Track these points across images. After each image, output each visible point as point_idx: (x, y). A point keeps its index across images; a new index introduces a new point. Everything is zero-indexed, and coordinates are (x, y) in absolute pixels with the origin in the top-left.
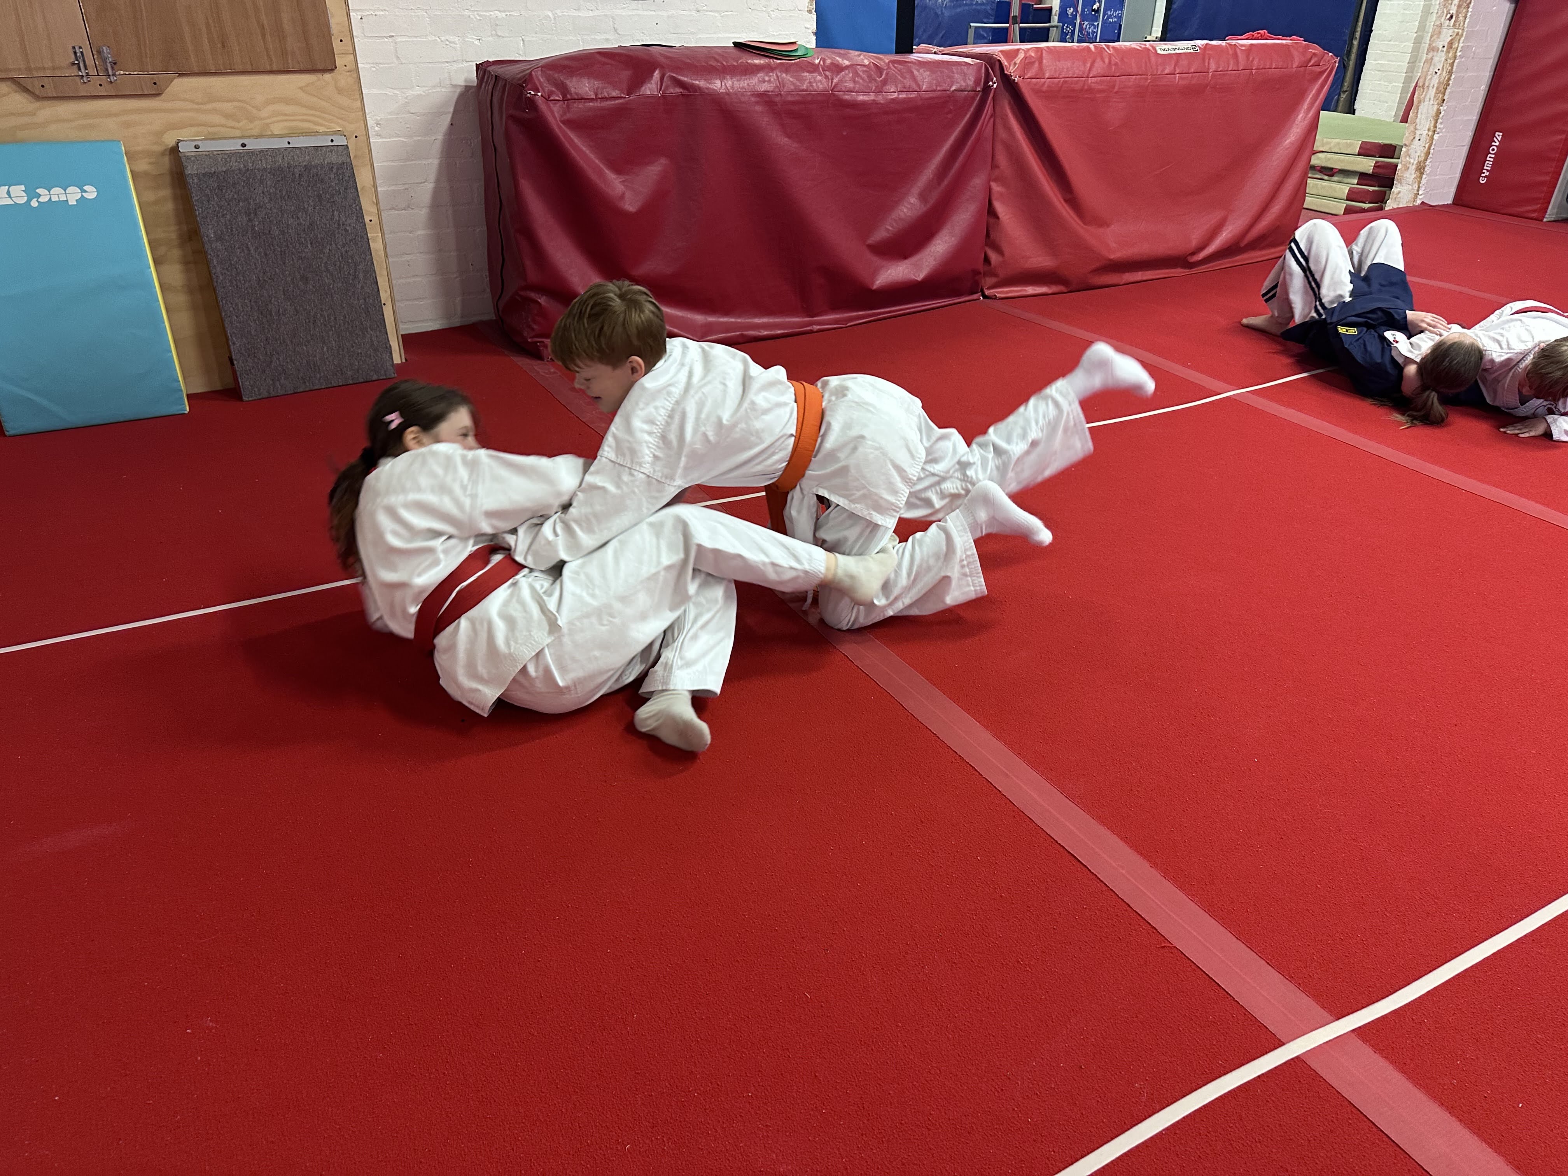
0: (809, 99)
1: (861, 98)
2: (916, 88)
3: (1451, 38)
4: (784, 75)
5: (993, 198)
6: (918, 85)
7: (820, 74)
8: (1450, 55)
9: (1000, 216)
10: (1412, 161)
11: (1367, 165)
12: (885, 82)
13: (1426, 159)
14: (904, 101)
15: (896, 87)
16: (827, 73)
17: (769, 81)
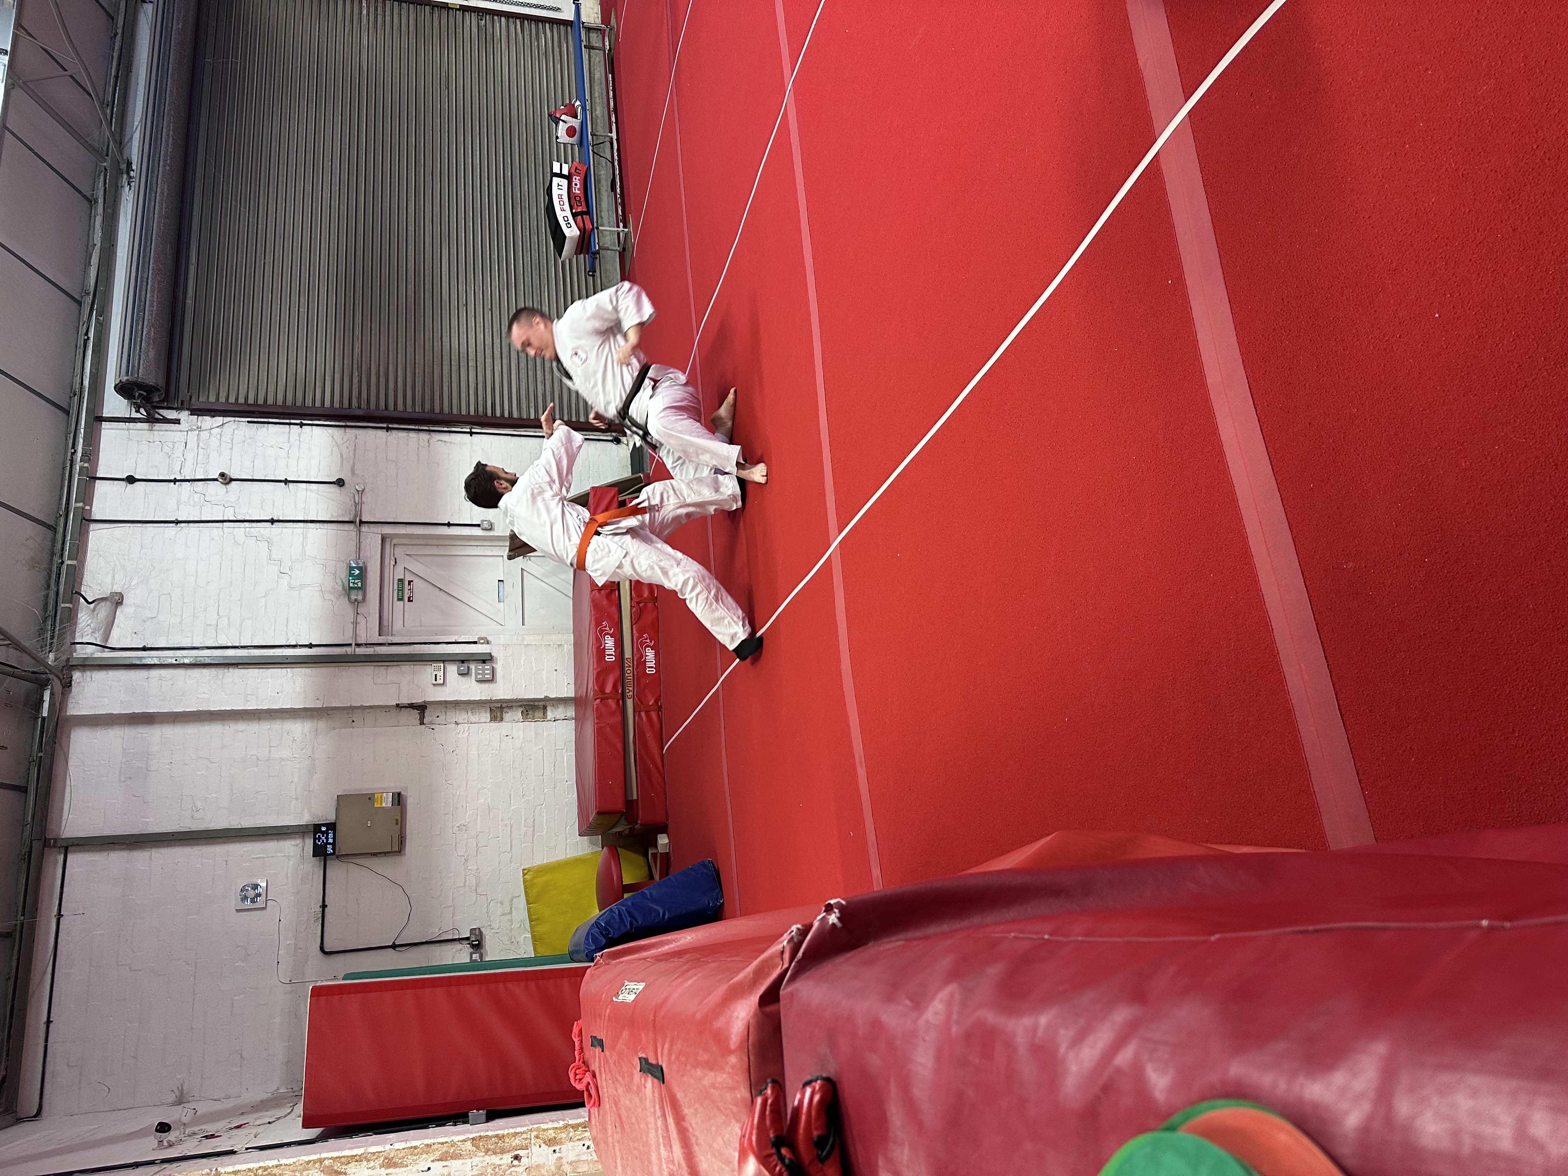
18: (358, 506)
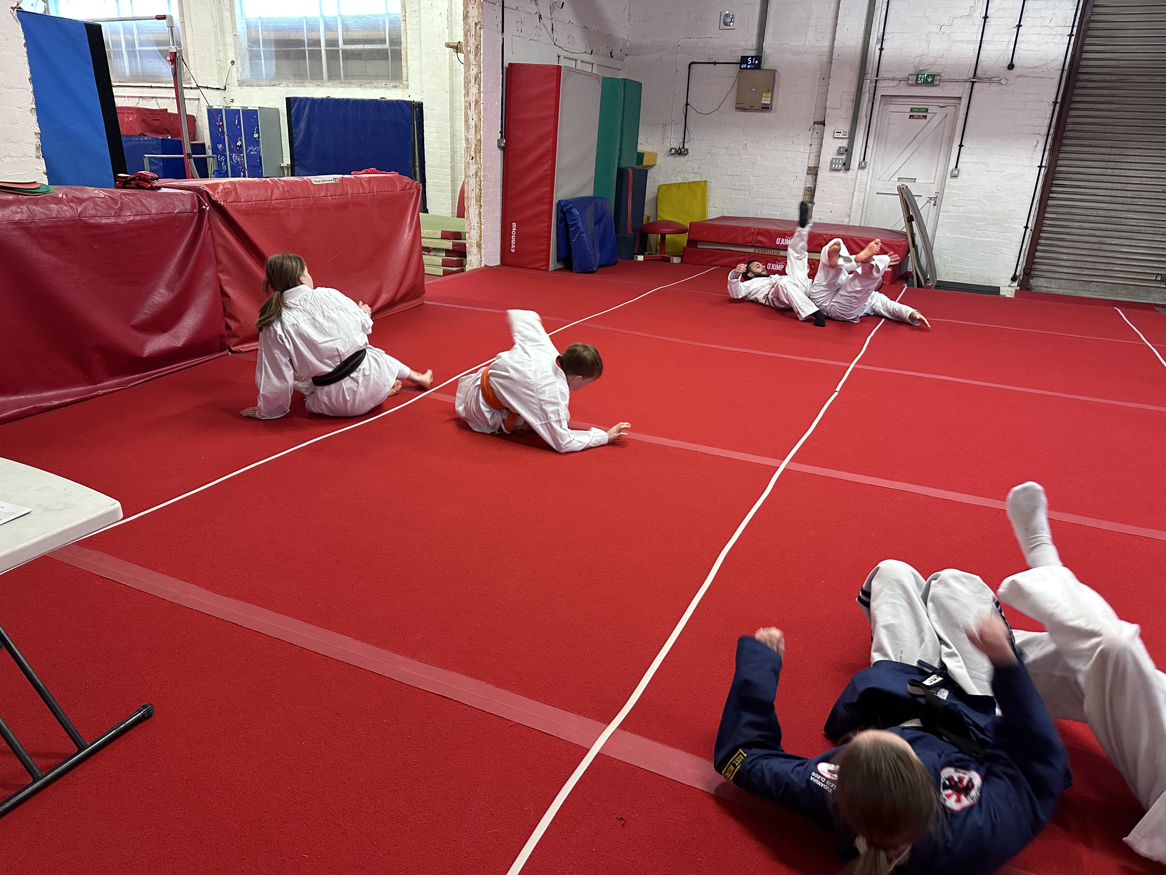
0: (60, 223)
1: (104, 221)
2: (147, 212)
3: (475, 170)
4: (34, 207)
5: (223, 284)
6: (149, 211)
7: (66, 206)
8: (478, 180)
9: (231, 295)
10: (473, 241)
11: (448, 244)
12: (121, 209)
13: (480, 240)
14: (139, 222)
15: (132, 212)
16: (71, 204)
17: (22, 212)
18: (990, 80)
